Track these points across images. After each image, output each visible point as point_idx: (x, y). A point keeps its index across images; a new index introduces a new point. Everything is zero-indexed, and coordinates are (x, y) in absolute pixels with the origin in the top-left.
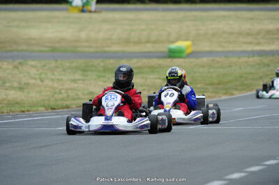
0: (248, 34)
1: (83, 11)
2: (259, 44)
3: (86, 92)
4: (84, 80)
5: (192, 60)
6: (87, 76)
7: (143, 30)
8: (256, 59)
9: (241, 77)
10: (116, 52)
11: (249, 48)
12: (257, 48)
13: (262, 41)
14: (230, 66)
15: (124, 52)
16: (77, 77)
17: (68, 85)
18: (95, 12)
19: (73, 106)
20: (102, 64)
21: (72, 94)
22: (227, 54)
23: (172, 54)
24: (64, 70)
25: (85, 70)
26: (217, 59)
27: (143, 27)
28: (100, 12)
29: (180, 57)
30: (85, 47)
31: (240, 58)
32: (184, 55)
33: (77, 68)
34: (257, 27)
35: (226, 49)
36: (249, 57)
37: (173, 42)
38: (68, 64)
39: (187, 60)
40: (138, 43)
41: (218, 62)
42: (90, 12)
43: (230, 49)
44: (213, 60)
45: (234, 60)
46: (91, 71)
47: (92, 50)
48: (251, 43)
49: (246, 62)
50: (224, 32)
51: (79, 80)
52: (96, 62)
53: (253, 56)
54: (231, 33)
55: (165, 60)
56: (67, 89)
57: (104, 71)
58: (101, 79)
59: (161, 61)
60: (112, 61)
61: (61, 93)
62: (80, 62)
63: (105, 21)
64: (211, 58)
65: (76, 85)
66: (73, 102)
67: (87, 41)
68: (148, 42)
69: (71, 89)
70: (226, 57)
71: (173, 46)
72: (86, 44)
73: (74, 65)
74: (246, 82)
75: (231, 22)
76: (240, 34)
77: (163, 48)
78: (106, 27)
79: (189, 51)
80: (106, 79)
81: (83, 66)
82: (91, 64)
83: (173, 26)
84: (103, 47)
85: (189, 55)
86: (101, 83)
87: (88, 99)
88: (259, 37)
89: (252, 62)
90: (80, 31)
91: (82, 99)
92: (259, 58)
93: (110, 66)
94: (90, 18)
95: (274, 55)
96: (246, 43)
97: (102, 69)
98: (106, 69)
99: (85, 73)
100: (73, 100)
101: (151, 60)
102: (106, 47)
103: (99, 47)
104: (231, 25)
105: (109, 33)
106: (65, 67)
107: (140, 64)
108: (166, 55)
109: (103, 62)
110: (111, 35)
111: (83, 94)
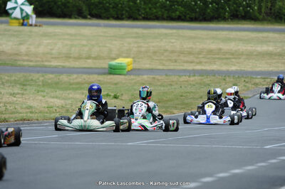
0: (190, 53)
1: (23, 24)
2: (200, 63)
3: (24, 106)
4: (23, 94)
5: (132, 77)
6: (26, 90)
7: (84, 45)
8: (197, 78)
9: (182, 96)
10: (56, 67)
11: (190, 67)
12: (198, 67)
13: (203, 60)
14: (171, 85)
15: (63, 67)
16: (16, 91)
17: (6, 98)
18: (36, 26)
19: (12, 120)
20: (41, 79)
21: (10, 108)
22: (168, 72)
23: (113, 71)
24: (3, 83)
25: (24, 85)
26: (157, 77)
27: (84, 42)
28: (40, 26)
29: (120, 74)
30: (24, 61)
31: (180, 76)
32: (125, 72)
33: (16, 82)
34: (199, 46)
35: (165, 68)
36: (189, 76)
37: (115, 59)
38: (7, 78)
39: (126, 77)
40: (79, 58)
41: (158, 80)
42: (31, 25)
43: (172, 67)
44: (154, 78)
45: (174, 78)
46: (31, 85)
47: (31, 64)
48: (192, 62)
49: (187, 81)
50: (166, 51)
51: (18, 94)
52: (35, 76)
53: (194, 76)
54: (173, 52)
55: (105, 76)
56: (5, 103)
57: (43, 85)
58: (40, 93)
59: (101, 78)
60: (51, 76)
62: (19, 76)
63: (45, 35)
64: (151, 76)
65: (15, 99)
66: (11, 116)
67: (27, 55)
68: (89, 58)
69: (10, 103)
70: (166, 75)
71: (114, 63)
72: (26, 58)
73: (13, 78)
74: (186, 101)
75: (173, 41)
76: (182, 53)
77: (104, 64)
78: (46, 41)
79: (129, 68)
80: (45, 94)
81: (22, 80)
82: (30, 78)
83: (114, 42)
84: (43, 61)
85: (129, 73)
86: (40, 98)
87: (27, 113)
88: (200, 56)
89: (192, 81)
90: (21, 44)
91: (21, 113)
92: (200, 78)
93: (50, 81)
94: (31, 32)
95: (214, 76)
96: (187, 62)
97: (40, 83)
98: (45, 84)
99: (25, 88)
100: (11, 113)
101: (91, 76)
102: (46, 61)
103: (38, 61)
104: (173, 43)
105: (49, 47)
106: (4, 81)
107: (79, 80)
108: (107, 71)
109: (43, 76)
110: (51, 50)
111: (22, 108)
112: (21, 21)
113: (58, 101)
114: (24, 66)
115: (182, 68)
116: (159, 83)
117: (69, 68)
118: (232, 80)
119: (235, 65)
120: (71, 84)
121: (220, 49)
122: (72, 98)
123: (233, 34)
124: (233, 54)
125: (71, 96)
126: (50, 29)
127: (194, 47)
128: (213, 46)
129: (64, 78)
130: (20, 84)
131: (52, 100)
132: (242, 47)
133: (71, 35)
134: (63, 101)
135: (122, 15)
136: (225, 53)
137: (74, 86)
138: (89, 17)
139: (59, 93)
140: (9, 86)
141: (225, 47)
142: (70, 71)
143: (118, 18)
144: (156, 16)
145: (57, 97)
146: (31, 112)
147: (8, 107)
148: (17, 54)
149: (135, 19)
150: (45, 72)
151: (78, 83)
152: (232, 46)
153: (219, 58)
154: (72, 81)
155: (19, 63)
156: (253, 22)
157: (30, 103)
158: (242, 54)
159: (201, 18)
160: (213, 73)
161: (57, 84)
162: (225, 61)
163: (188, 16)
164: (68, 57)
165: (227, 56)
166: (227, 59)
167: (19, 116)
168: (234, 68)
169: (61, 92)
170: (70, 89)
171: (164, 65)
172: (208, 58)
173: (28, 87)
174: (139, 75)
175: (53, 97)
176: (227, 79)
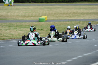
0: (67, 14)
2: (70, 17)
3: (10, 34)
4: (9, 30)
5: (47, 23)
6: (10, 28)
7: (30, 12)
8: (70, 22)
9: (64, 29)
10: (21, 20)
11: (67, 18)
12: (70, 18)
13: (72, 16)
14: (61, 25)
15: (23, 20)
16: (7, 29)
17: (4, 31)
18: (13, 6)
19: (6, 39)
20: (16, 24)
23: (40, 21)
24: (2, 26)
26: (56, 22)
27: (30, 11)
28: (15, 6)
29: (43, 22)
30: (10, 18)
31: (64, 22)
32: (45, 21)
33: (7, 26)
34: (70, 11)
35: (59, 19)
36: (67, 22)
37: (41, 16)
38: (4, 24)
39: (45, 23)
40: (28, 17)
41: (56, 23)
42: (12, 6)
43: (61, 19)
44: (55, 23)
45: (62, 23)
46: (12, 27)
47: (12, 19)
48: (67, 17)
49: (66, 23)
50: (59, 13)
51: (8, 30)
52: (13, 23)
53: (69, 21)
54: (61, 13)
55: (38, 23)
57: (16, 26)
58: (15, 29)
59: (36, 23)
60: (19, 23)
61: (1, 34)
62: (8, 23)
63: (17, 9)
65: (7, 32)
67: (10, 16)
68: (32, 16)
69: (5, 33)
70: (59, 22)
71: (41, 18)
73: (6, 24)
75: (61, 9)
76: (64, 13)
77: (37, 18)
78: (17, 11)
79: (46, 19)
80: (17, 29)
81: (9, 25)
82: (12, 24)
83: (40, 11)
84: (16, 18)
85: (46, 21)
86: (15, 31)
87: (11, 36)
88: (70, 14)
89: (68, 23)
90: (8, 12)
91: (9, 36)
92: (71, 22)
93: (19, 25)
94: (12, 8)
95: (76, 21)
96: (66, 17)
97: (15, 26)
98: (17, 26)
99: (10, 27)
100: (6, 37)
101: (33, 23)
102: (17, 18)
103: (15, 18)
104: (61, 10)
105: (18, 13)
106: (3, 25)
107: (29, 24)
108: (38, 21)
109: (16, 23)
110: (19, 14)
111: (9, 35)
112: (8, 5)
113: (22, 32)
114: (10, 20)
115: (64, 19)
116: (57, 24)
117: (25, 20)
118: (82, 22)
119: (82, 17)
120: (26, 26)
121: (77, 12)
122: (26, 31)
123: (82, 7)
124: (82, 13)
125: (26, 30)
126: (18, 7)
127: (68, 11)
128: (75, 11)
129: (23, 24)
130: (8, 26)
131: (19, 32)
132: (85, 11)
133: (25, 9)
134: (23, 32)
135: (43, 1)
136: (79, 13)
137: (27, 26)
138: (31, 2)
139: (22, 29)
140: (5, 27)
141: (79, 11)
142: (26, 21)
143: (41, 2)
144: (54, 1)
145: (21, 31)
146: (12, 36)
147: (4, 34)
148: (7, 16)
149: (47, 2)
150: (17, 22)
151: (28, 25)
152: (81, 11)
153: (77, 15)
154: (26, 25)
155: (8, 19)
156: (88, 2)
157: (12, 33)
158: (85, 13)
159: (70, 1)
160: (75, 20)
161: (21, 26)
162: (79, 16)
163: (66, 1)
164: (25, 16)
165: (80, 14)
166: (80, 15)
167: (8, 38)
168: (82, 18)
169: (23, 29)
170: (26, 28)
171: (58, 18)
172: (73, 15)
173: (11, 27)
174: (49, 22)
175: (20, 31)
176: (80, 22)
